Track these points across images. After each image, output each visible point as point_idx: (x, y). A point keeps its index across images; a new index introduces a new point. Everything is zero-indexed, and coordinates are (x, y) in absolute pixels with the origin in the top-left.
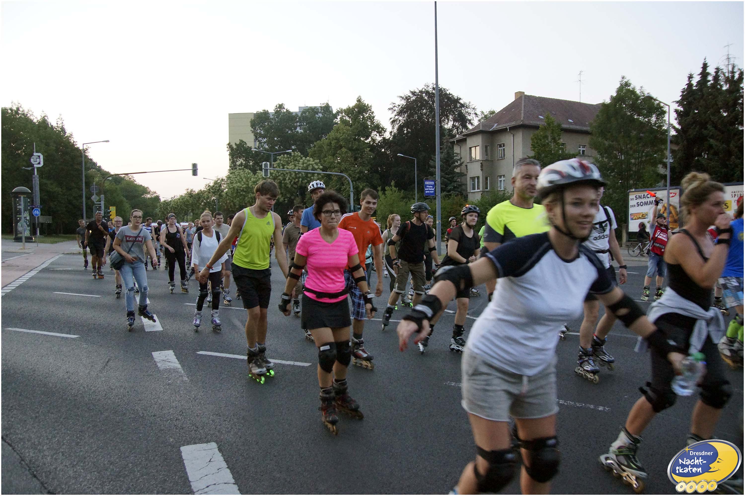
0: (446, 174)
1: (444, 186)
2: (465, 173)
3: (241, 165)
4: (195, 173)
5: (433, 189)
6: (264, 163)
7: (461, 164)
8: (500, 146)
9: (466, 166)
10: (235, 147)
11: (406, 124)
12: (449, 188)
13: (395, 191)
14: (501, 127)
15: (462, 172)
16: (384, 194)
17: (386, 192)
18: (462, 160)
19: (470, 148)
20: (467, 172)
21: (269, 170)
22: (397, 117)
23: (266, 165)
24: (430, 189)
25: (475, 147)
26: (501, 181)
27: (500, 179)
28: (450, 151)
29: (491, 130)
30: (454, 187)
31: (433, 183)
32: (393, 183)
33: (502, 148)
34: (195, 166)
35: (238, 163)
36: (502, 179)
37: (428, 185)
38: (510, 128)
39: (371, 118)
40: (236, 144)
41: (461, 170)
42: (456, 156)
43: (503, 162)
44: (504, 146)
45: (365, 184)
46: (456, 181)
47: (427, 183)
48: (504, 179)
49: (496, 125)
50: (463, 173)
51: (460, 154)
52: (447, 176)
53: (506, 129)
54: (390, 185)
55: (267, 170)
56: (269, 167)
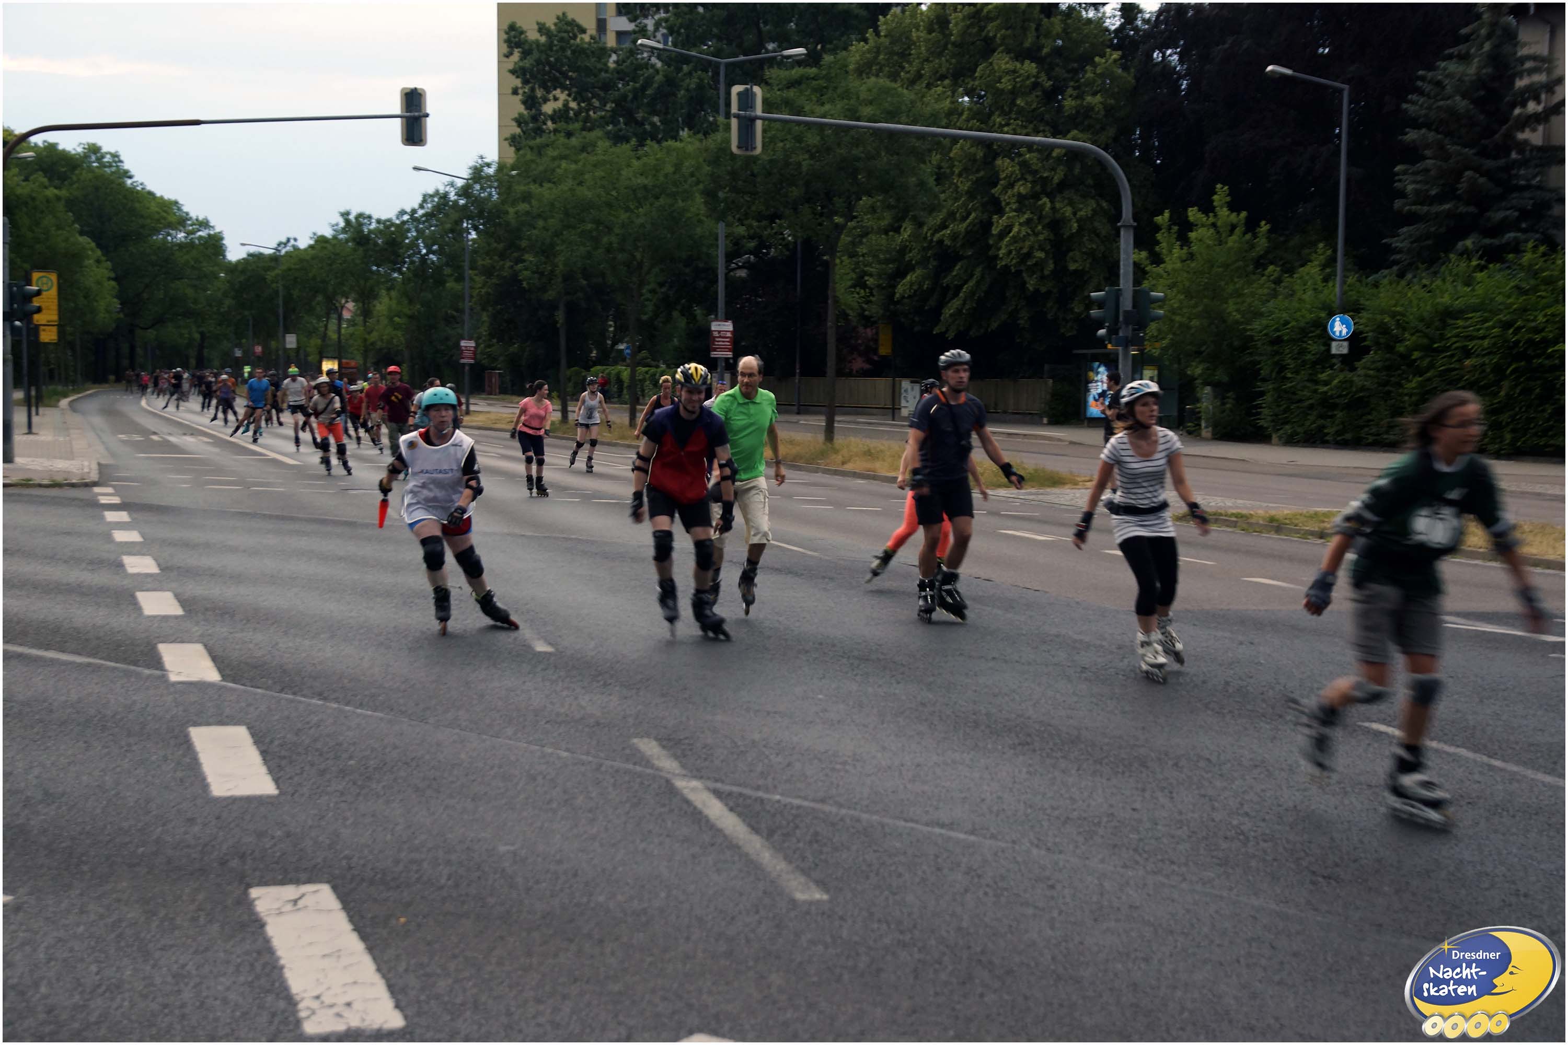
1: (1472, 209)
4: (414, 130)
6: (738, 90)
10: (537, 38)
13: (1233, 227)
16: (1184, 240)
17: (1192, 235)
21: (759, 124)
32: (1221, 194)
34: (413, 99)
35: (552, 108)
40: (540, 28)
42: (1529, 72)
54: (1208, 208)
55: (753, 120)
56: (759, 111)
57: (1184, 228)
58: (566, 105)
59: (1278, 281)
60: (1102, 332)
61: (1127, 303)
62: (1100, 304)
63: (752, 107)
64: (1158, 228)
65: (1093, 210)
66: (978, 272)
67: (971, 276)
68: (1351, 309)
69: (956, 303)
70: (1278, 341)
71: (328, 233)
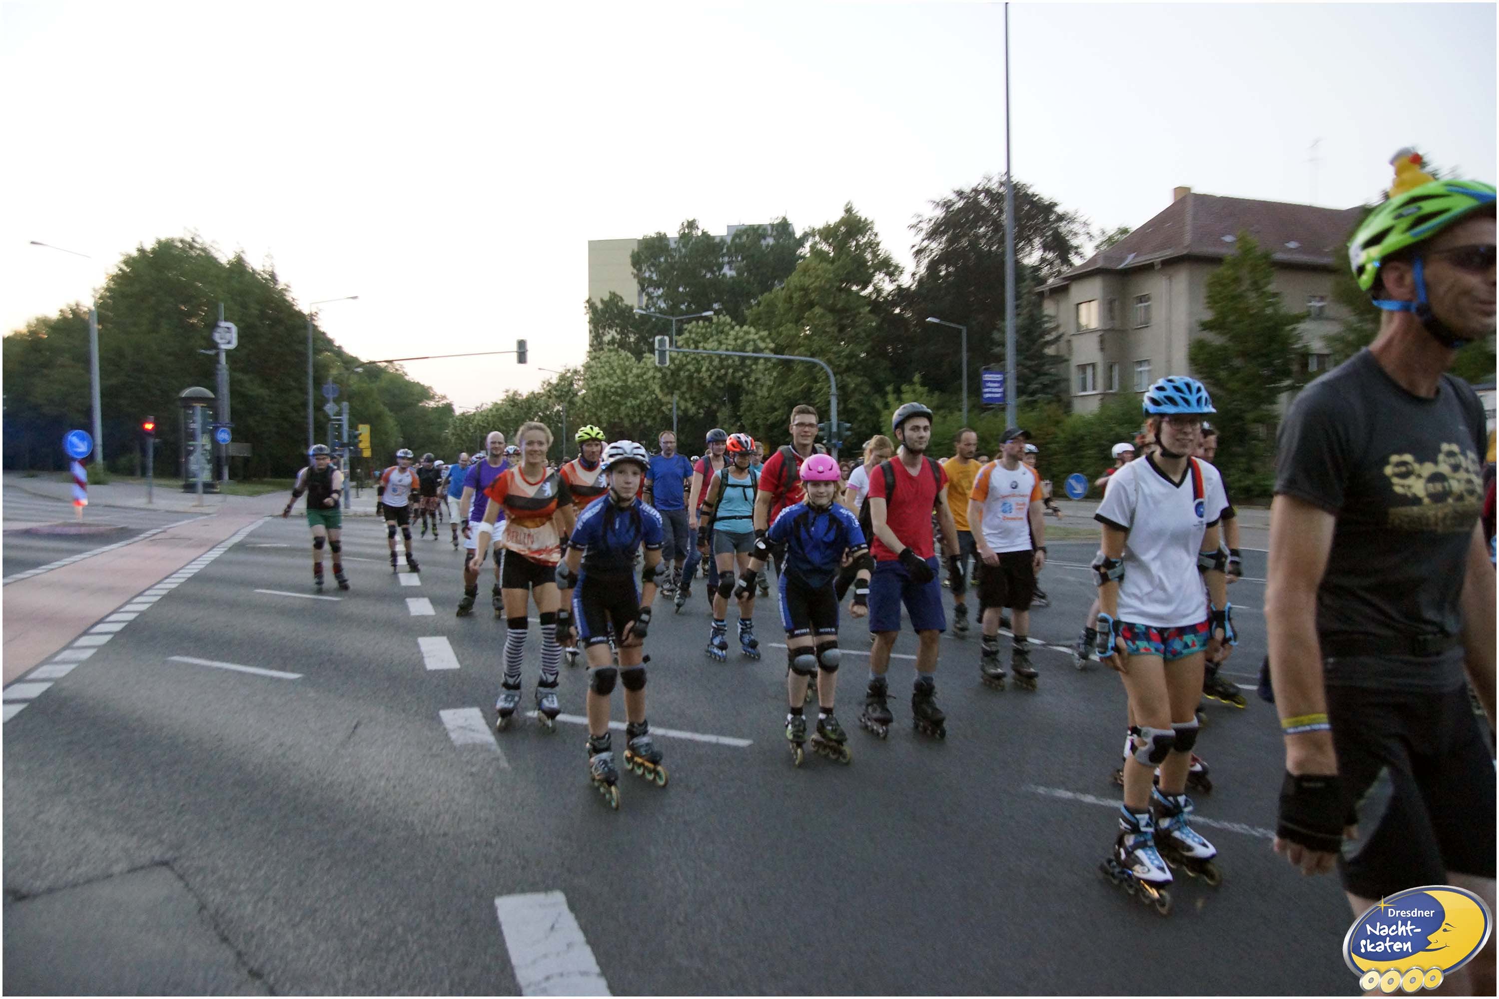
0: (1026, 358)
2: (1067, 357)
3: (612, 341)
4: (522, 357)
5: (1000, 390)
6: (658, 338)
7: (1058, 339)
8: (1141, 301)
9: (1069, 341)
10: (600, 306)
11: (944, 258)
12: (1034, 386)
13: (922, 394)
14: (1142, 260)
15: (1061, 353)
18: (1061, 330)
19: (1077, 305)
20: (1071, 354)
21: (667, 353)
22: (926, 243)
23: (662, 342)
24: (994, 390)
25: (1088, 302)
26: (1140, 373)
27: (1139, 369)
28: (1035, 312)
29: (1121, 266)
30: (1045, 386)
31: (999, 377)
32: (917, 378)
33: (1144, 305)
34: (522, 344)
35: (607, 338)
36: (1144, 368)
37: (991, 381)
38: (1162, 263)
39: (873, 246)
40: (602, 301)
41: (1058, 350)
42: (1048, 321)
43: (1146, 334)
44: (1147, 300)
45: (859, 379)
46: (1046, 374)
47: (987, 377)
48: (1148, 367)
49: (1131, 256)
50: (1061, 357)
51: (1056, 316)
52: (1029, 363)
53: (1154, 264)
54: (911, 383)
55: (665, 351)
56: (667, 347)
57: (901, 393)
63: (665, 346)
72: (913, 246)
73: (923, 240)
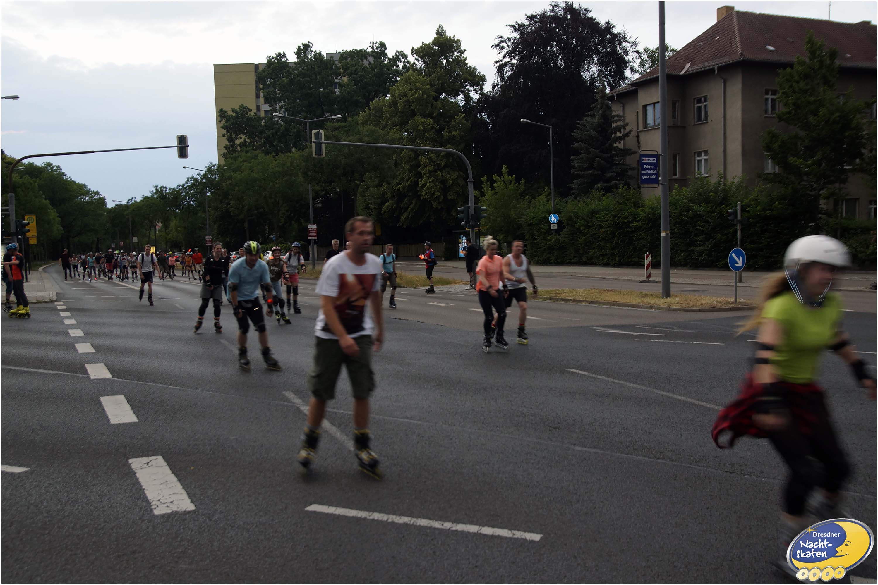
1: (600, 172)
2: (634, 148)
4: (183, 152)
5: (655, 172)
6: (314, 132)
7: (627, 135)
8: (699, 101)
9: (638, 137)
11: (518, 71)
13: (511, 181)
14: (700, 67)
15: (627, 147)
16: (492, 187)
17: (495, 185)
18: (628, 129)
19: (645, 107)
20: (639, 147)
21: (323, 145)
23: (318, 136)
24: (650, 172)
25: (654, 104)
26: (701, 160)
27: (699, 158)
28: (607, 113)
29: (682, 73)
32: (503, 170)
33: (702, 105)
34: (182, 139)
36: (703, 157)
37: (646, 164)
38: (721, 69)
40: (233, 111)
41: (624, 145)
42: (617, 121)
43: (704, 129)
44: (705, 101)
46: (619, 164)
48: (706, 157)
49: (688, 65)
50: (630, 150)
51: (623, 116)
53: (713, 70)
54: (500, 174)
55: (321, 144)
56: (323, 140)
57: (493, 182)
58: (245, 140)
59: (530, 202)
60: (463, 223)
61: (472, 212)
62: (462, 212)
63: (321, 139)
64: (482, 183)
65: (457, 176)
66: (414, 201)
67: (411, 203)
68: (557, 212)
69: (406, 214)
70: (531, 225)
71: (149, 195)
72: (496, 62)
73: (504, 57)
